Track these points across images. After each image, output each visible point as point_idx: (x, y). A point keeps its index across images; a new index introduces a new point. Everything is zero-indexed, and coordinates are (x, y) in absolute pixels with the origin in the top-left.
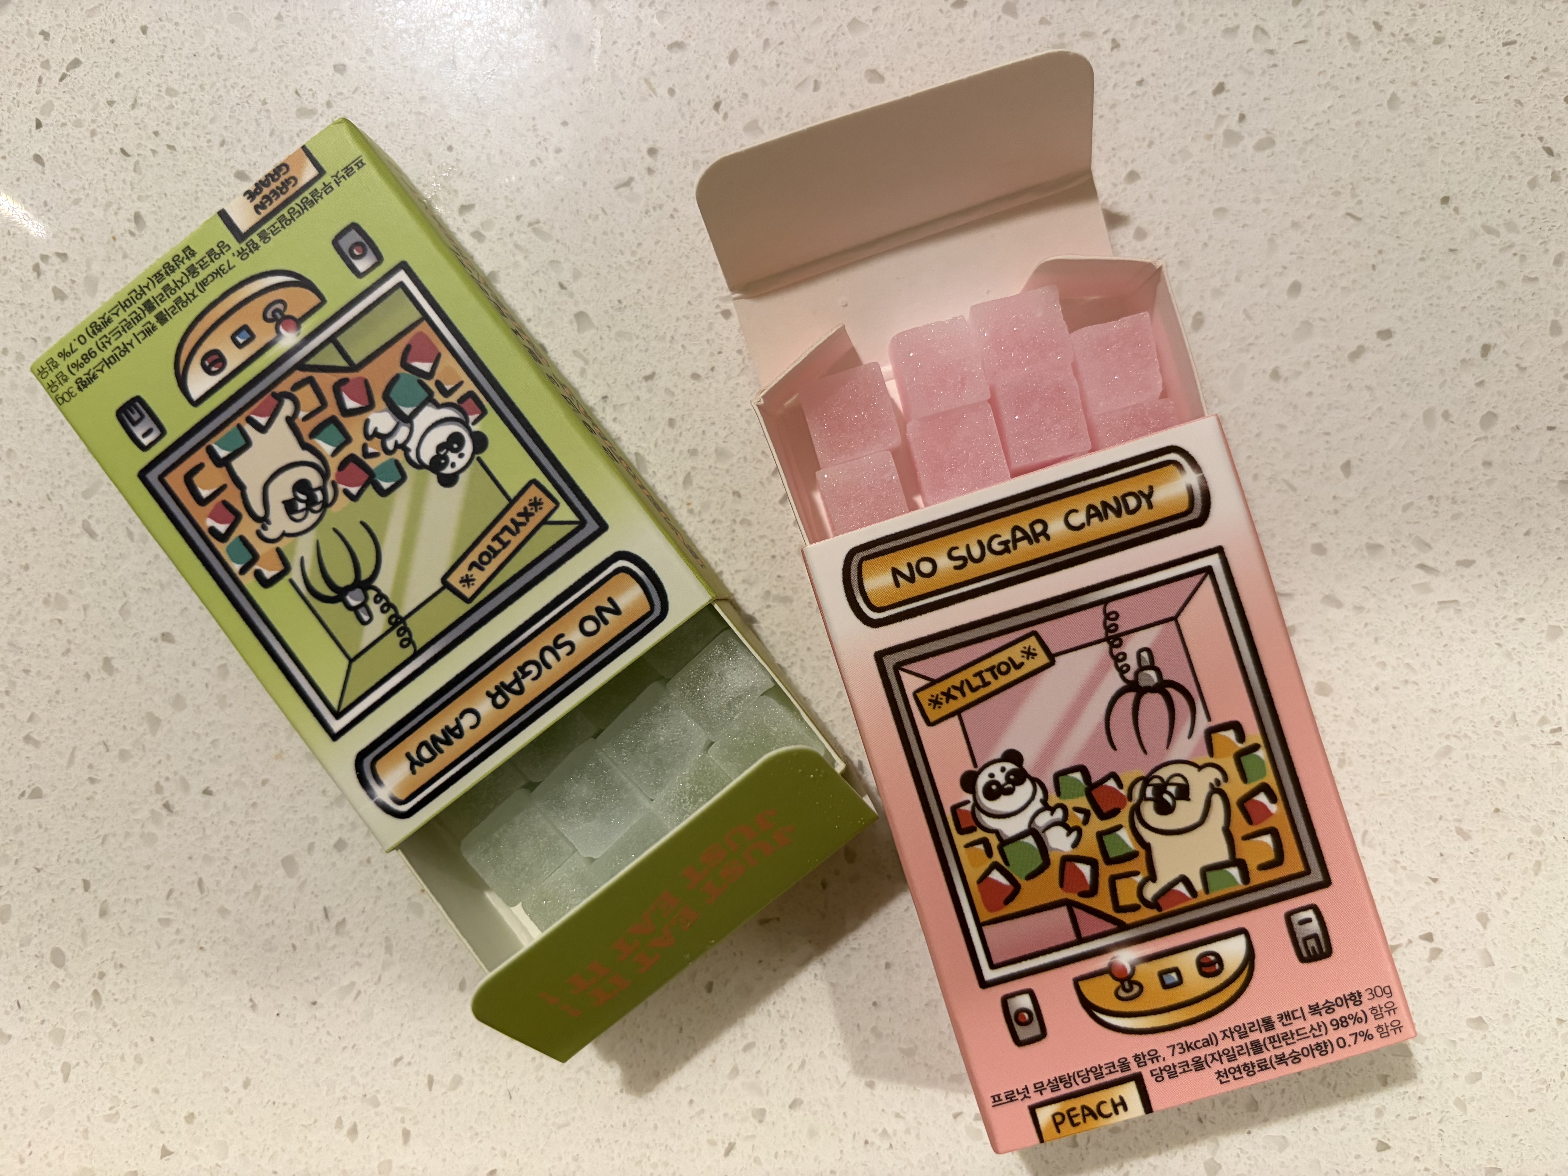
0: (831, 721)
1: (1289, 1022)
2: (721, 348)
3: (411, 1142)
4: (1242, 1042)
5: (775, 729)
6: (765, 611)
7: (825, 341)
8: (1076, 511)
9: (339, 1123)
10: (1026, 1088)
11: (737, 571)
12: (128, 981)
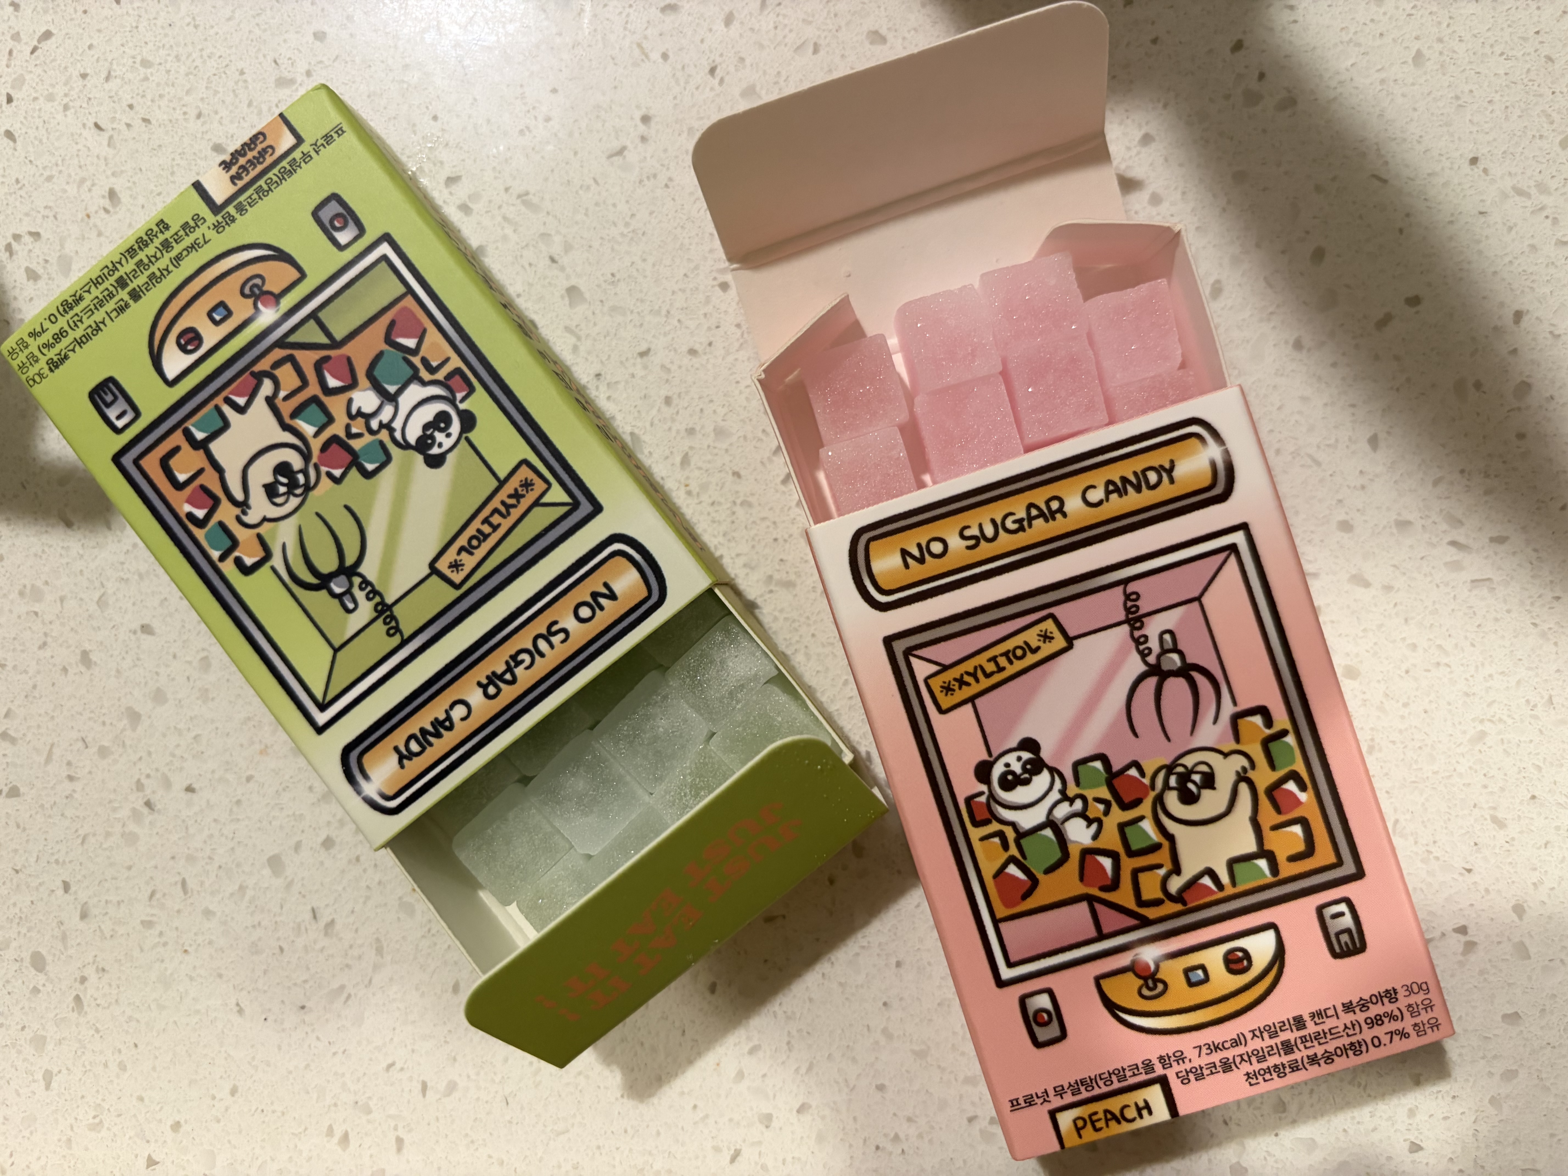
0: (837, 710)
1: (1321, 1020)
2: (719, 322)
3: (405, 1151)
4: (1272, 1042)
5: (780, 719)
6: (767, 596)
7: (828, 311)
8: (1094, 487)
9: (330, 1132)
10: (1046, 1092)
11: (738, 555)
12: (110, 985)
